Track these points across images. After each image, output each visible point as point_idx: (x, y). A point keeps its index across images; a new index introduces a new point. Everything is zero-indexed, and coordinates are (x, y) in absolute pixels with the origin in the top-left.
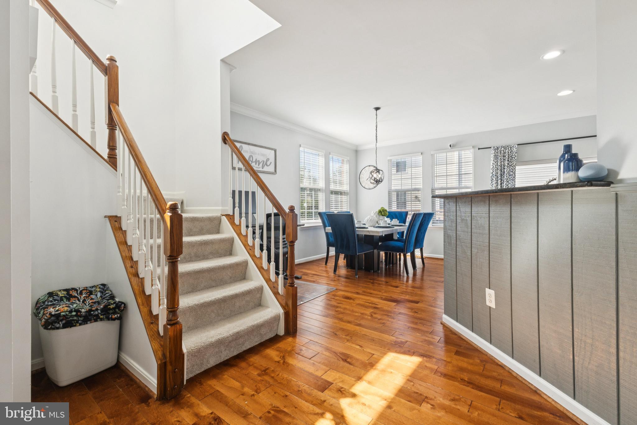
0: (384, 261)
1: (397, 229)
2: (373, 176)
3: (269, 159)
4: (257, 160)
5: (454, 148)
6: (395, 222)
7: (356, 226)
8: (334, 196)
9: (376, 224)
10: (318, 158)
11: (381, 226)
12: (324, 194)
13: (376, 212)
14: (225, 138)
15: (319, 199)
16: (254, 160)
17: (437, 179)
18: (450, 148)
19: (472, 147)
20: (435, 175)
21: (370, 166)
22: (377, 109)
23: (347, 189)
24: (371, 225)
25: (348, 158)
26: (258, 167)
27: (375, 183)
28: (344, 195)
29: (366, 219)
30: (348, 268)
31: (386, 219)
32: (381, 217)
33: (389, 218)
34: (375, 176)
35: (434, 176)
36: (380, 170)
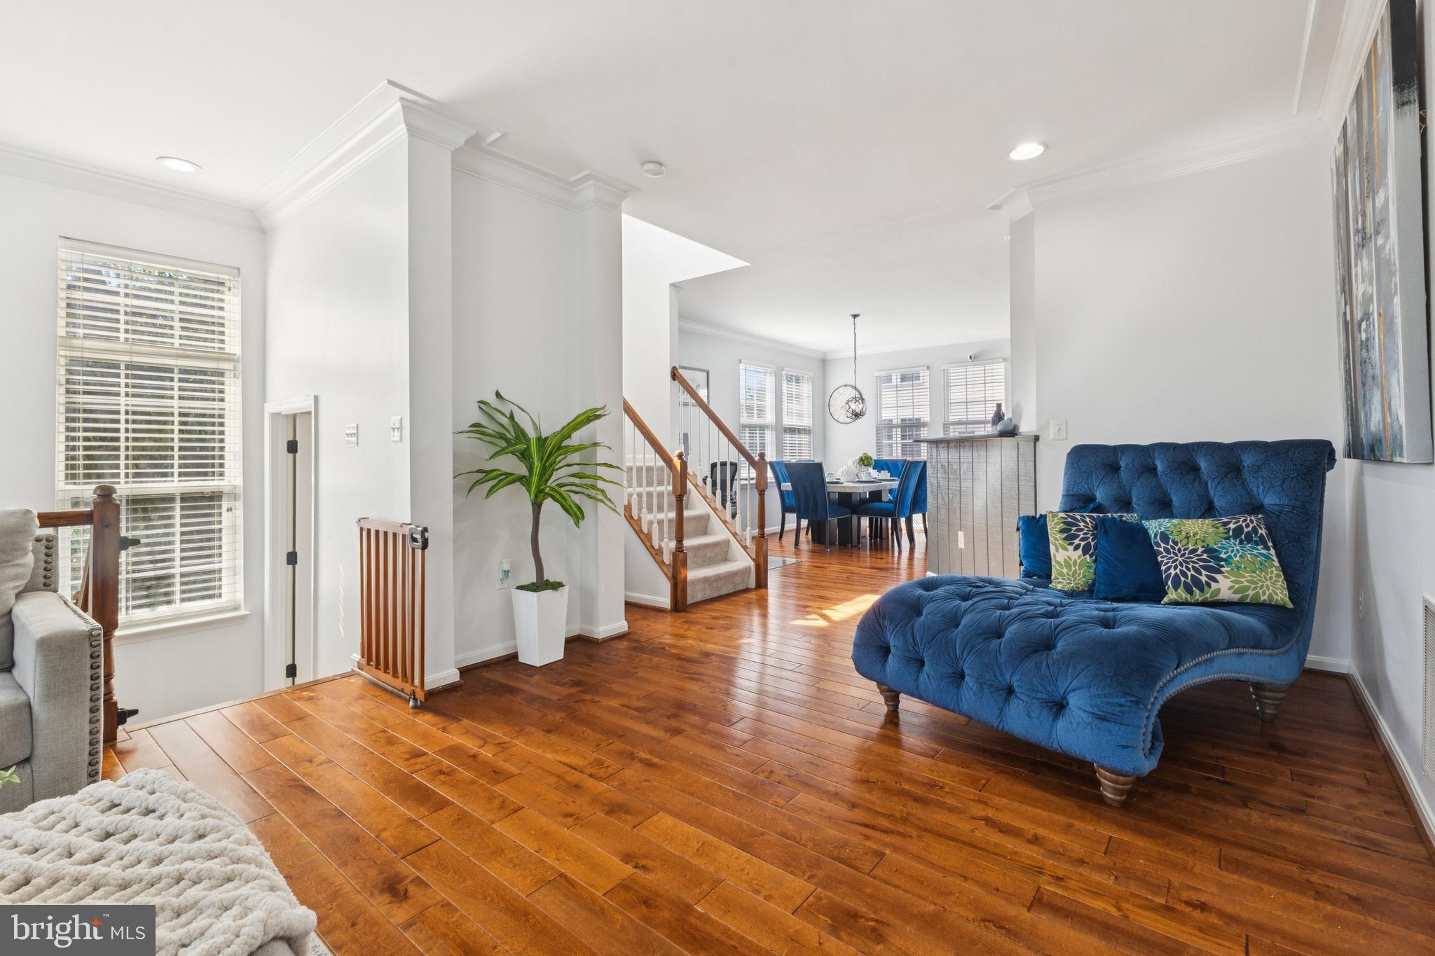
0: (868, 536)
1: (886, 485)
5: (976, 360)
6: (884, 474)
7: (827, 480)
8: (788, 435)
9: (855, 478)
10: (766, 377)
11: (864, 479)
12: (774, 433)
13: (856, 460)
14: (675, 375)
15: (766, 442)
17: (953, 408)
18: (970, 360)
20: (950, 402)
21: (846, 386)
22: (855, 316)
23: (808, 423)
24: (849, 479)
25: (812, 374)
28: (805, 433)
29: (841, 471)
31: (871, 470)
32: (864, 468)
33: (876, 469)
34: (853, 407)
35: (947, 404)
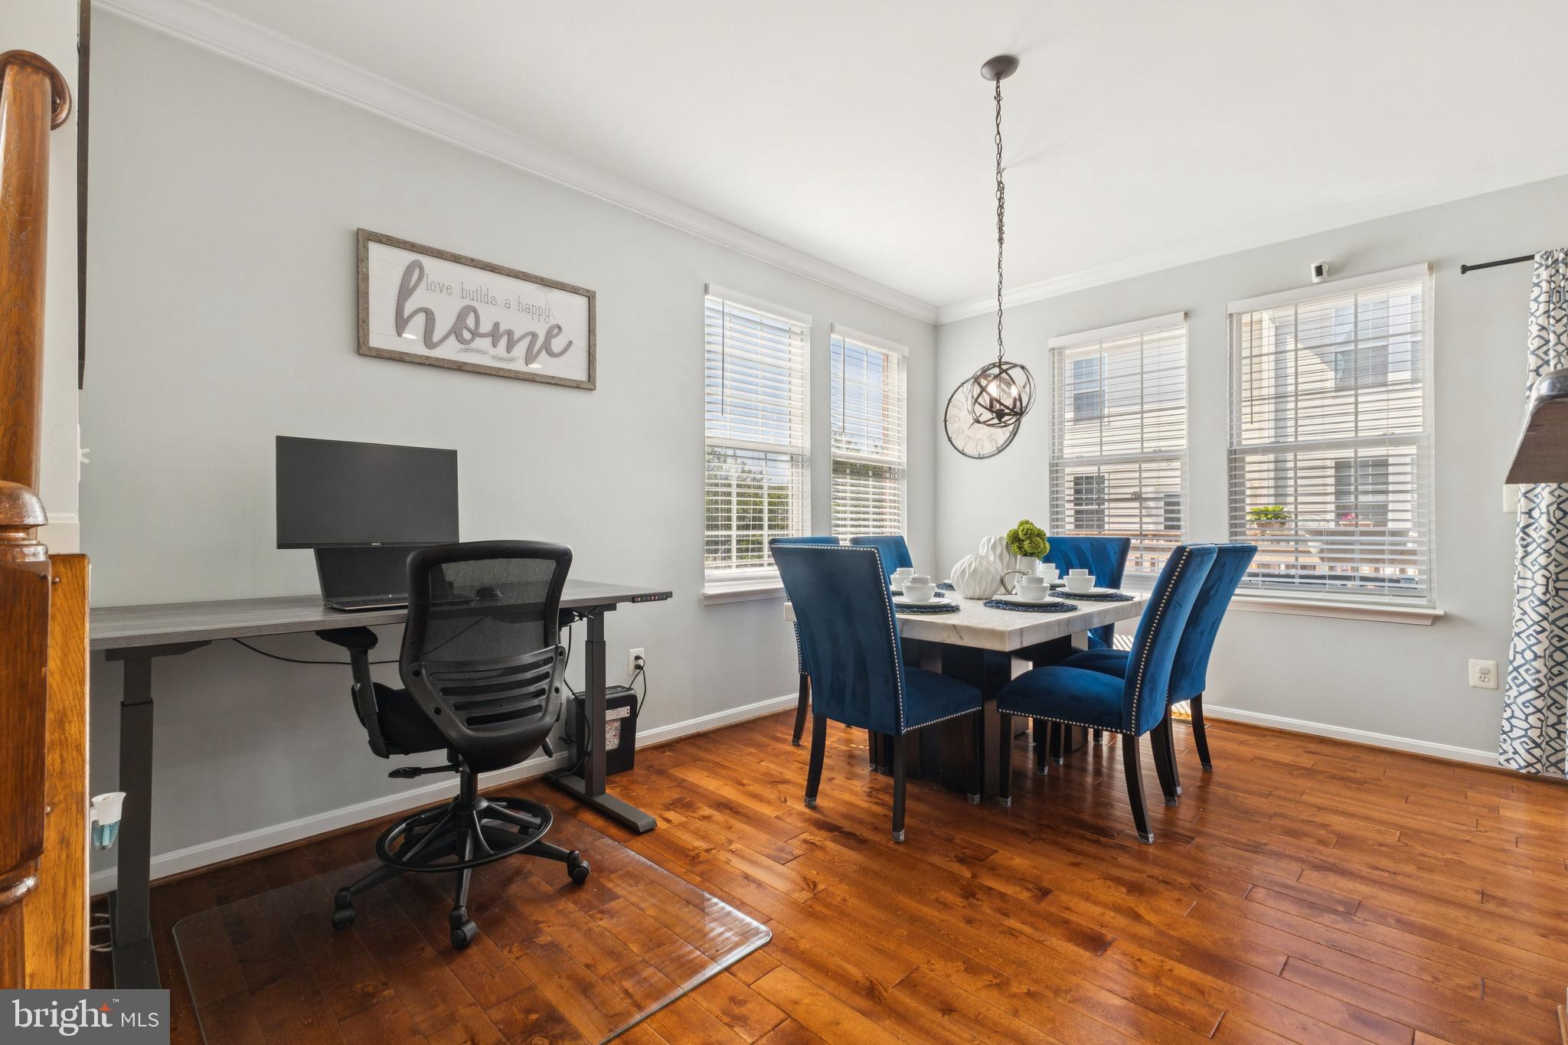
1: (1088, 617)
2: (983, 389)
3: (560, 328)
4: (502, 328)
5: (1332, 277)
6: (1080, 580)
8: (847, 480)
9: (995, 592)
10: (787, 340)
11: (1019, 598)
12: (808, 472)
13: (1001, 539)
16: (485, 327)
17: (1256, 409)
18: (1315, 279)
19: (1426, 265)
20: (1246, 394)
23: (899, 457)
24: (978, 593)
25: (906, 350)
26: (505, 355)
27: (996, 421)
28: (890, 478)
29: (957, 567)
30: (875, 770)
31: (1041, 569)
32: (1021, 562)
33: (1054, 565)
34: (993, 389)
35: (1238, 400)
36: (1015, 366)
